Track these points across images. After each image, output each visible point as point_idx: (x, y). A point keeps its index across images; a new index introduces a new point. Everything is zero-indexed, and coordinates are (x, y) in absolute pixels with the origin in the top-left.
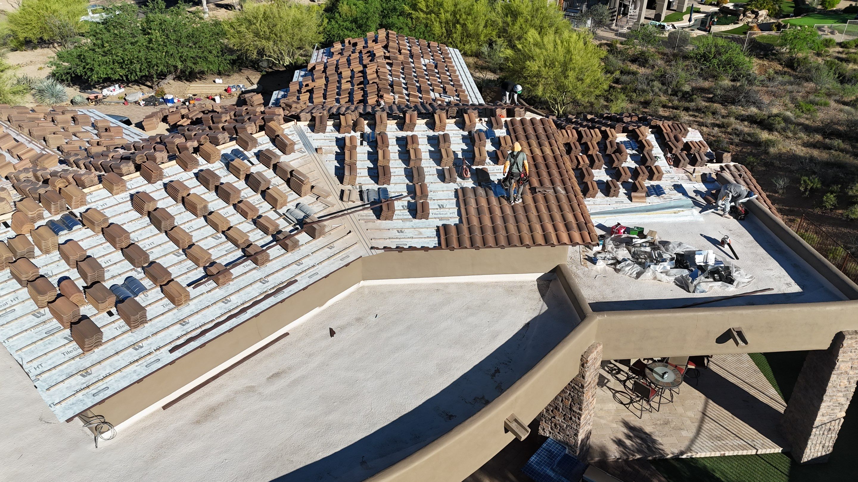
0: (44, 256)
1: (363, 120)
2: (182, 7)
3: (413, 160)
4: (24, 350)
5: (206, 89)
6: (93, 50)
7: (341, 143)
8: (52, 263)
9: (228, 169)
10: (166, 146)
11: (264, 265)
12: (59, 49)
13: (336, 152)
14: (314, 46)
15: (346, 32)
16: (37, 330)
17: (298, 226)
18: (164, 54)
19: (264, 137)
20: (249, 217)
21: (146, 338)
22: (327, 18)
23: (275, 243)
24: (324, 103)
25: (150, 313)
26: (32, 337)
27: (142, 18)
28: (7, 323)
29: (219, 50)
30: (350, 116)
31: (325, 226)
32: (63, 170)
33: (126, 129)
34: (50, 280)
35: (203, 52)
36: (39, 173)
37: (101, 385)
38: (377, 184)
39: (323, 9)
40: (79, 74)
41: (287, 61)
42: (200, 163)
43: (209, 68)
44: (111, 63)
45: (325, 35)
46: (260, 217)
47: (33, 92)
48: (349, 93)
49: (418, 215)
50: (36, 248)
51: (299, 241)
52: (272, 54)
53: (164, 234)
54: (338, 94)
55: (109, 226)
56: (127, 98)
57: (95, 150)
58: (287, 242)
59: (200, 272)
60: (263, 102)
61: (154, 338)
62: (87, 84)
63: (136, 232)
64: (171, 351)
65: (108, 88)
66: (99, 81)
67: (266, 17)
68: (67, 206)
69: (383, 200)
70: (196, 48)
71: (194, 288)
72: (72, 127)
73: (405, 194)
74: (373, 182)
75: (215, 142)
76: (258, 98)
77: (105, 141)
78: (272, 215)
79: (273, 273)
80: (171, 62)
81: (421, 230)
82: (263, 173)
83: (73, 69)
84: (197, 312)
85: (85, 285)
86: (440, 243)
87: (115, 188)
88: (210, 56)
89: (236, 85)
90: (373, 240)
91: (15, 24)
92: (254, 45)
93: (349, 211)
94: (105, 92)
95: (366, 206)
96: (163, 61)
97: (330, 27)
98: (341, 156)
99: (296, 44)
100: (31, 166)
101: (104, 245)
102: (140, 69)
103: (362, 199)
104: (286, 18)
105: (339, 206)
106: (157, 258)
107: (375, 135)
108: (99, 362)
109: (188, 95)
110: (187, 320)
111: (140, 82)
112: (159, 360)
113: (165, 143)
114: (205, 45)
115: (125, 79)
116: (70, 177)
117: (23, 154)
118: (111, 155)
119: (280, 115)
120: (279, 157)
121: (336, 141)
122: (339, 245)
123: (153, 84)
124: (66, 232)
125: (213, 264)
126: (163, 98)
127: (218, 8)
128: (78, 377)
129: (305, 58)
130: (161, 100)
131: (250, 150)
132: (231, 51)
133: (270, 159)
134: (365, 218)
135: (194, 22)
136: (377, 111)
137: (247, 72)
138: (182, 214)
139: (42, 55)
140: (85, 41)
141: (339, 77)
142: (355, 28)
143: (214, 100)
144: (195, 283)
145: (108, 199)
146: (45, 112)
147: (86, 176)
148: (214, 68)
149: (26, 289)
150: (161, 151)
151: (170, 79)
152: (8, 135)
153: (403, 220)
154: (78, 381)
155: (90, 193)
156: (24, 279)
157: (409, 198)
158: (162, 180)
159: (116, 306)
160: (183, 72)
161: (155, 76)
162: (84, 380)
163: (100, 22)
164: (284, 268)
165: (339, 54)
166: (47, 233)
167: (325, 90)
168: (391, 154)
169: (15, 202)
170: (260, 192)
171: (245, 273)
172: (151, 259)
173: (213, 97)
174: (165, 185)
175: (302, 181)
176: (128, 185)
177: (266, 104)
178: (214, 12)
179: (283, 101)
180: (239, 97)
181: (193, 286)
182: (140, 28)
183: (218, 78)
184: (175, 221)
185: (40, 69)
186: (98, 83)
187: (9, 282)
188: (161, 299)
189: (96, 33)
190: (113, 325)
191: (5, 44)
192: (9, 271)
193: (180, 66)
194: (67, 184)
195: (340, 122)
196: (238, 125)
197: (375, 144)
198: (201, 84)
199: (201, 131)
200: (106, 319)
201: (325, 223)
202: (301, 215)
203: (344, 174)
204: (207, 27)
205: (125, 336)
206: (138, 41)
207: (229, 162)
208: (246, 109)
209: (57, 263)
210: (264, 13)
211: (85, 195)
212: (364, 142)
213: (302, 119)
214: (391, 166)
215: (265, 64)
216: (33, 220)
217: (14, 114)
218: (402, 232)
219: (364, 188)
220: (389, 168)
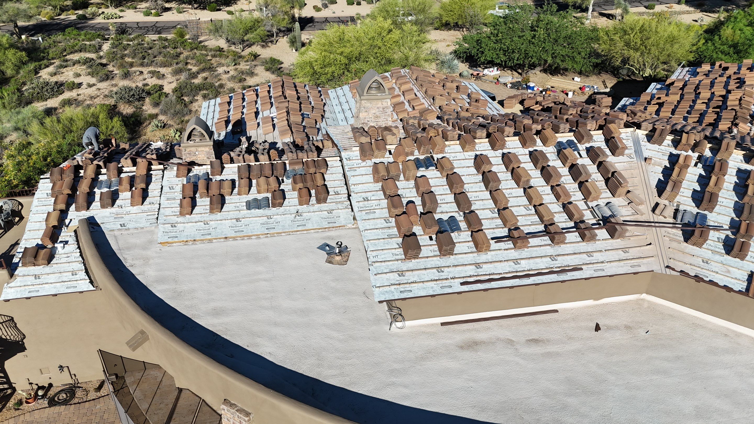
0: (405, 182)
1: (707, 142)
2: (570, 12)
3: (749, 196)
4: (371, 242)
5: (564, 84)
6: (489, 37)
7: (673, 159)
8: (408, 188)
9: (558, 155)
10: (515, 124)
11: (559, 246)
12: (465, 33)
13: (665, 166)
14: (681, 63)
15: (720, 55)
16: (383, 231)
17: (601, 222)
18: (541, 49)
19: (600, 136)
20: (561, 200)
21: (448, 267)
22: (705, 38)
23: (575, 229)
24: (671, 118)
25: (457, 249)
26: (379, 235)
27: (535, 17)
28: (368, 219)
29: (588, 52)
30: (694, 136)
31: (627, 230)
32: (438, 124)
33: (490, 103)
34: (402, 199)
35: (573, 52)
36: (422, 122)
37: (408, 287)
38: (698, 208)
39: (703, 30)
40: (473, 55)
41: (648, 72)
42: (537, 144)
43: (573, 66)
44: (498, 50)
45: (696, 55)
46: (570, 203)
47: (438, 62)
48: (701, 114)
49: (733, 253)
50: (402, 174)
51: (597, 235)
52: (635, 64)
53: (489, 192)
54: (689, 112)
55: (453, 174)
56: (499, 79)
57: (464, 114)
58: (587, 232)
59: (505, 232)
60: (611, 104)
61: (454, 268)
62: (475, 63)
63: (469, 185)
64: (462, 284)
65: (488, 69)
66: (484, 62)
67: (642, 30)
68: (431, 151)
69: (698, 226)
70: (568, 48)
71: (496, 242)
72: (454, 94)
73: (727, 227)
74: (694, 205)
75: (556, 130)
76: (608, 101)
77: (472, 109)
78: (581, 205)
79: (563, 255)
80: (544, 56)
81: (731, 269)
82: (588, 167)
83: (470, 50)
84: (491, 262)
85: (422, 211)
86: (748, 289)
87: (467, 146)
88: (578, 57)
89: (591, 86)
90: (672, 260)
91: (444, 10)
92: (621, 53)
93: (657, 225)
94: (486, 71)
95: (677, 226)
96: (538, 54)
97: (704, 48)
98: (668, 171)
99: (662, 59)
100: (419, 115)
101: (444, 187)
102: (518, 58)
103: (675, 217)
104: (662, 34)
105: (648, 216)
106: (477, 209)
107: (715, 160)
108: (412, 270)
109: (547, 86)
110: (481, 265)
111: (513, 68)
112: (451, 287)
113: (515, 121)
114: (577, 47)
115: (503, 64)
116: (440, 130)
117: (416, 106)
118: (473, 121)
119: (622, 119)
120: (607, 156)
121: (669, 156)
122: (633, 252)
123: (523, 72)
124: (424, 169)
125: (517, 228)
126: (526, 85)
127: (600, 17)
128: (396, 275)
129: (666, 73)
130: (524, 86)
131: (583, 144)
132: (598, 55)
133: (598, 156)
134: (671, 236)
135: (575, 26)
136: (726, 137)
137: (605, 76)
138: (508, 181)
139: (453, 36)
140: (486, 30)
141: (695, 97)
142: (731, 52)
143: (567, 94)
144: (498, 239)
145: (459, 153)
146: (441, 78)
147: (451, 132)
148: (578, 68)
149: (386, 201)
150: (510, 127)
151: (537, 71)
152: (412, 89)
153: (713, 252)
154: (394, 277)
155: (449, 146)
156: (388, 193)
157: (729, 233)
158: (502, 150)
159: (436, 235)
160: (550, 66)
161: (527, 66)
162: (399, 278)
163: (502, 16)
164: (575, 254)
165: (704, 75)
166: (412, 166)
167: (676, 107)
168: (725, 183)
169: (400, 138)
170: (578, 182)
171: (540, 246)
172: (473, 208)
173: (567, 92)
174: (503, 154)
175: (620, 184)
176: (477, 147)
177: (612, 107)
178: (596, 20)
179: (630, 108)
180: (590, 96)
181: (496, 240)
182: (530, 25)
183: (577, 77)
184: (501, 185)
185: (448, 46)
186: (483, 63)
187: (379, 192)
188: (469, 241)
189: (496, 24)
190: (430, 247)
191: (432, 24)
192: (381, 185)
193: (550, 61)
194: (437, 135)
195: (681, 139)
196: (581, 120)
197: (711, 170)
198: (561, 79)
199: (547, 118)
200: (427, 241)
201: (628, 228)
202: (608, 213)
203: (665, 189)
204: (584, 32)
205: (435, 258)
206: (524, 35)
207: (561, 149)
208: (593, 108)
209: (411, 189)
210: (642, 26)
211: (445, 146)
212: (699, 164)
213: (642, 128)
214: (720, 194)
215: (624, 72)
216: (407, 155)
217: (421, 75)
218: (707, 263)
219: (682, 208)
220: (717, 196)
